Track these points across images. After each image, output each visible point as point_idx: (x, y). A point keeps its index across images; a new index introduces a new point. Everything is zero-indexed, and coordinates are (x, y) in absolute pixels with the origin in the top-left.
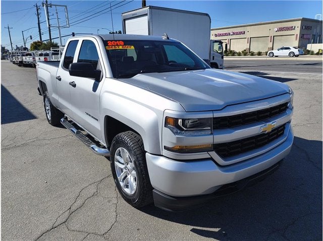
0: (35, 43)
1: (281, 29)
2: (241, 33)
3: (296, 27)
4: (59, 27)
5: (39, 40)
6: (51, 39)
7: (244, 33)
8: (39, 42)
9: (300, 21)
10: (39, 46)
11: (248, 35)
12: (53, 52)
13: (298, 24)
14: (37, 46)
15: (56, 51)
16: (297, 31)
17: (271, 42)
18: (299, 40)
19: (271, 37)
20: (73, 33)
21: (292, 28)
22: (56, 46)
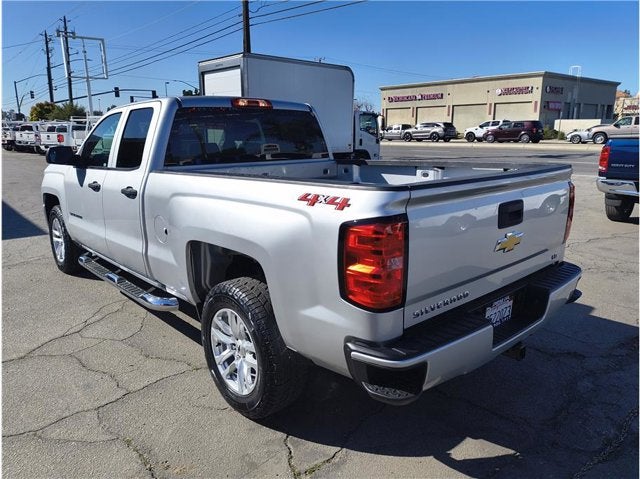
0: (40, 106)
1: (508, 92)
2: (435, 97)
3: (535, 89)
4: (88, 78)
5: (49, 101)
6: (71, 99)
7: (442, 97)
8: (47, 104)
9: (541, 78)
10: (49, 111)
11: (448, 101)
12: (75, 124)
13: (538, 82)
14: (43, 112)
15: (81, 122)
16: (536, 96)
17: (490, 114)
18: (541, 113)
19: (491, 104)
20: (116, 89)
21: (527, 90)
22: (81, 113)
